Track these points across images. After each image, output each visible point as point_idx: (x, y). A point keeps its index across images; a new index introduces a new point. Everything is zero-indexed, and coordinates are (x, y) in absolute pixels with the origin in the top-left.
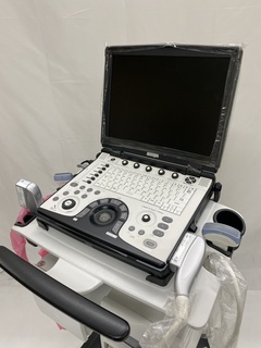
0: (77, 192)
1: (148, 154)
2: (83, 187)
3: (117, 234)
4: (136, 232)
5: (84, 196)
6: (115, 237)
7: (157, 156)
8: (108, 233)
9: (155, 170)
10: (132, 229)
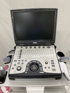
0: (19, 63)
1: (34, 43)
2: (19, 61)
3: (43, 71)
4: (47, 68)
5: (22, 64)
6: (43, 72)
7: (36, 43)
8: (40, 72)
9: (37, 47)
10: (45, 68)
